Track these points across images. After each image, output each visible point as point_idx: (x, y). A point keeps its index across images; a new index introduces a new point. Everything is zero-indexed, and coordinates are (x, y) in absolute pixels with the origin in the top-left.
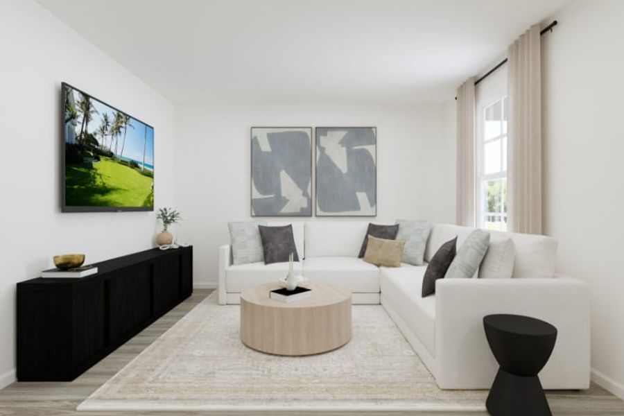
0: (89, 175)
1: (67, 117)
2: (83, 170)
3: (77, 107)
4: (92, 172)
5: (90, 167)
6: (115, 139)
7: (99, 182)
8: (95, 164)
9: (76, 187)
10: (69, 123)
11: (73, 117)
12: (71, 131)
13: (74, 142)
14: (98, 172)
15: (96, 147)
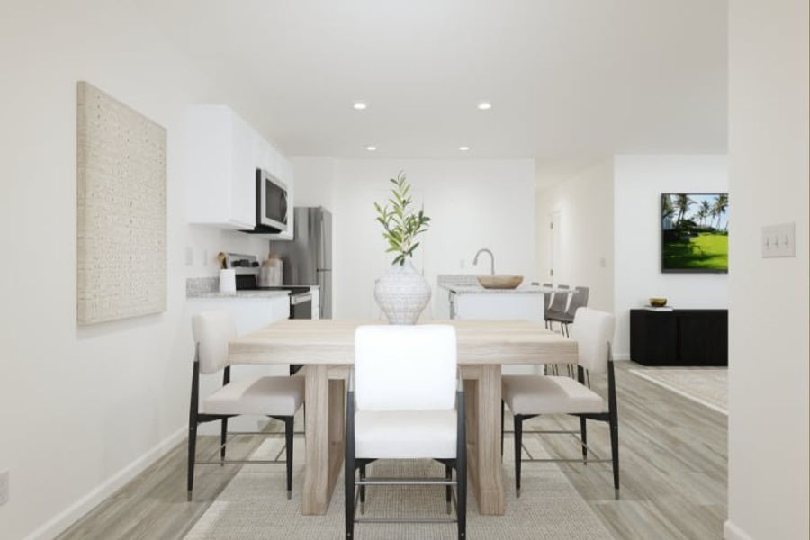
0: (686, 248)
1: (665, 213)
2: (679, 245)
3: (674, 205)
4: (689, 246)
5: (688, 242)
6: (717, 217)
7: (696, 251)
8: (693, 240)
9: (673, 257)
10: (667, 218)
11: (671, 212)
12: (669, 222)
13: (671, 227)
14: (697, 244)
15: (694, 227)
